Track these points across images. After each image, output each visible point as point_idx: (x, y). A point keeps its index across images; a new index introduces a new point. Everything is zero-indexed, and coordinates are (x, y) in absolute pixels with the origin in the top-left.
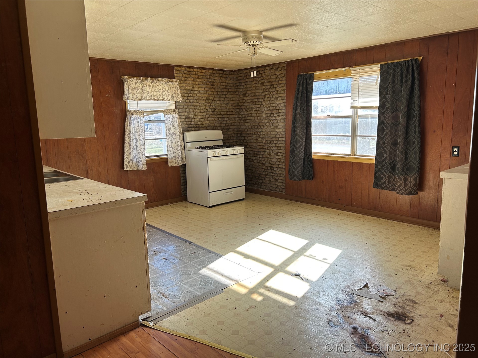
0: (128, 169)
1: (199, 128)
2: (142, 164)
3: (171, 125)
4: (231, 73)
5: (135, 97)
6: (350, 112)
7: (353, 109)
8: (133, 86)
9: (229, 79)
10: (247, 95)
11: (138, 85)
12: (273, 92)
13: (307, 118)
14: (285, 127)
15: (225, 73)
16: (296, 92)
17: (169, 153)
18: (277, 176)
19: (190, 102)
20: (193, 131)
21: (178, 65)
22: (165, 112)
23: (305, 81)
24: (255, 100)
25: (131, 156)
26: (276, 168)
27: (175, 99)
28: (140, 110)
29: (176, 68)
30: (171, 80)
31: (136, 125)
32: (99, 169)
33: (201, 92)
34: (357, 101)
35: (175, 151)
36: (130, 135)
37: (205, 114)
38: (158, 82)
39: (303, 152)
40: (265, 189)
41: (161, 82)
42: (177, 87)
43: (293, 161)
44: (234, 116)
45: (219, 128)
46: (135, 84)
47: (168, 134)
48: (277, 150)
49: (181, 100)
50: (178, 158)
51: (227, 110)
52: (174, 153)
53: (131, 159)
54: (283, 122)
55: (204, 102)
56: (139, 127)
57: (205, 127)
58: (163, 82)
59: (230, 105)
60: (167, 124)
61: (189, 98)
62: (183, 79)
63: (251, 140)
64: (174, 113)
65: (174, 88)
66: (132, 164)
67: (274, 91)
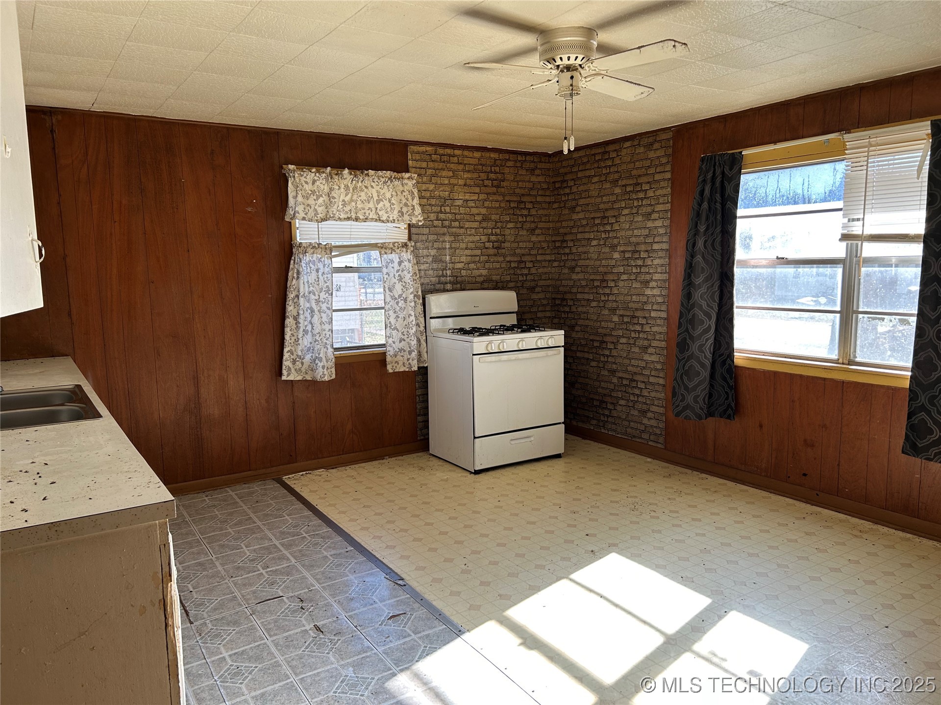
0: (291, 378)
1: (463, 285)
2: (323, 367)
3: (397, 278)
4: (543, 160)
5: (311, 214)
6: (839, 250)
7: (848, 242)
8: (308, 187)
9: (537, 172)
10: (578, 209)
11: (320, 185)
12: (640, 201)
13: (722, 263)
14: (667, 284)
15: (528, 158)
16: (695, 198)
17: (390, 341)
18: (645, 403)
19: (443, 226)
20: (448, 291)
21: (417, 142)
22: (382, 247)
23: (718, 171)
24: (597, 221)
25: (300, 349)
26: (644, 382)
27: (406, 217)
28: (325, 243)
29: (412, 147)
30: (399, 174)
31: (312, 278)
32: (225, 377)
33: (471, 204)
34: (858, 220)
35: (403, 337)
36: (298, 299)
37: (478, 252)
38: (367, 178)
39: (710, 349)
40: (615, 431)
41: (374, 179)
42: (413, 190)
43: (683, 369)
44: (548, 258)
45: (512, 285)
46: (313, 183)
47: (388, 299)
48: (647, 339)
49: (421, 221)
50: (410, 353)
51: (531, 245)
52: (400, 342)
53: (300, 354)
54: (661, 273)
55: (476, 225)
56: (318, 281)
57: (476, 282)
58: (379, 179)
59: (538, 231)
60: (386, 276)
61: (442, 216)
62: (429, 172)
63: (584, 313)
64: (404, 250)
65: (404, 194)
66: (300, 365)
67: (642, 199)
